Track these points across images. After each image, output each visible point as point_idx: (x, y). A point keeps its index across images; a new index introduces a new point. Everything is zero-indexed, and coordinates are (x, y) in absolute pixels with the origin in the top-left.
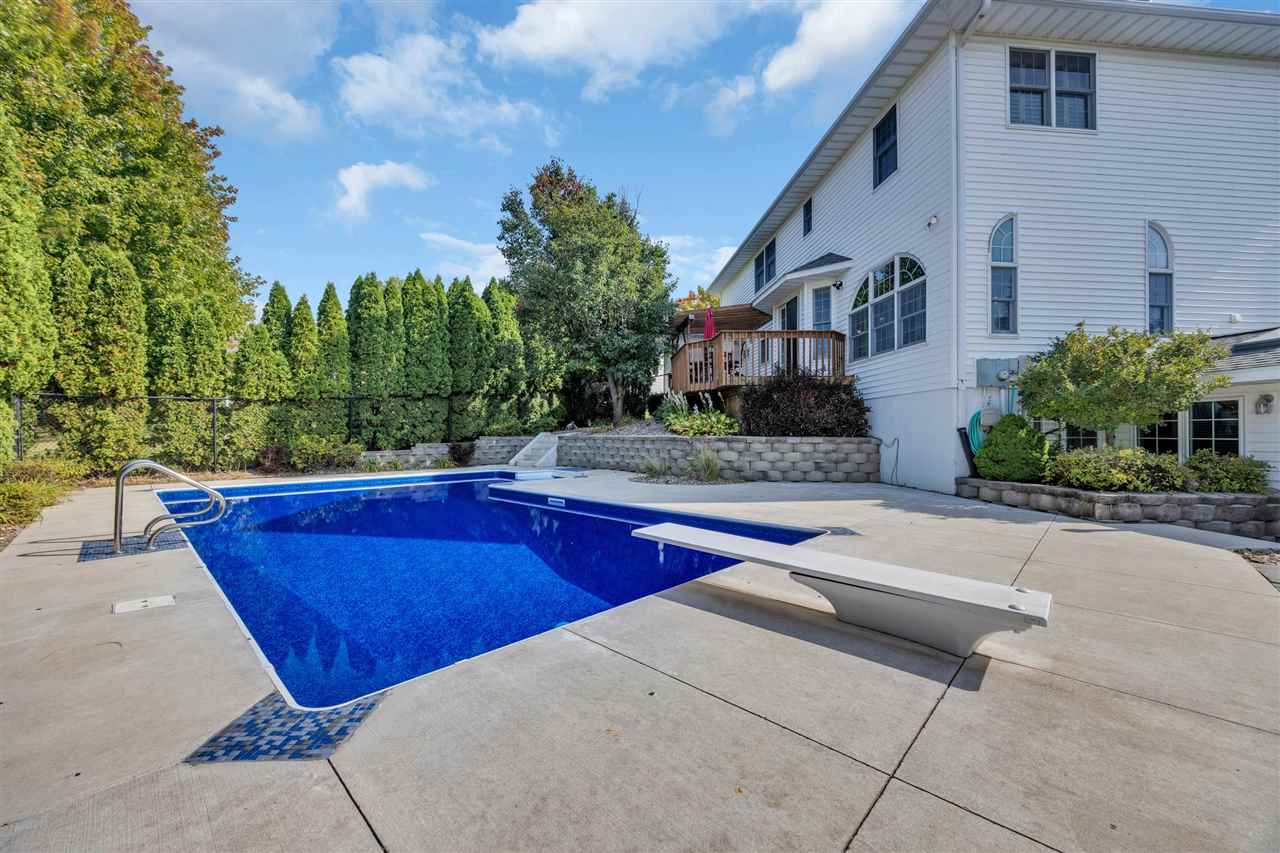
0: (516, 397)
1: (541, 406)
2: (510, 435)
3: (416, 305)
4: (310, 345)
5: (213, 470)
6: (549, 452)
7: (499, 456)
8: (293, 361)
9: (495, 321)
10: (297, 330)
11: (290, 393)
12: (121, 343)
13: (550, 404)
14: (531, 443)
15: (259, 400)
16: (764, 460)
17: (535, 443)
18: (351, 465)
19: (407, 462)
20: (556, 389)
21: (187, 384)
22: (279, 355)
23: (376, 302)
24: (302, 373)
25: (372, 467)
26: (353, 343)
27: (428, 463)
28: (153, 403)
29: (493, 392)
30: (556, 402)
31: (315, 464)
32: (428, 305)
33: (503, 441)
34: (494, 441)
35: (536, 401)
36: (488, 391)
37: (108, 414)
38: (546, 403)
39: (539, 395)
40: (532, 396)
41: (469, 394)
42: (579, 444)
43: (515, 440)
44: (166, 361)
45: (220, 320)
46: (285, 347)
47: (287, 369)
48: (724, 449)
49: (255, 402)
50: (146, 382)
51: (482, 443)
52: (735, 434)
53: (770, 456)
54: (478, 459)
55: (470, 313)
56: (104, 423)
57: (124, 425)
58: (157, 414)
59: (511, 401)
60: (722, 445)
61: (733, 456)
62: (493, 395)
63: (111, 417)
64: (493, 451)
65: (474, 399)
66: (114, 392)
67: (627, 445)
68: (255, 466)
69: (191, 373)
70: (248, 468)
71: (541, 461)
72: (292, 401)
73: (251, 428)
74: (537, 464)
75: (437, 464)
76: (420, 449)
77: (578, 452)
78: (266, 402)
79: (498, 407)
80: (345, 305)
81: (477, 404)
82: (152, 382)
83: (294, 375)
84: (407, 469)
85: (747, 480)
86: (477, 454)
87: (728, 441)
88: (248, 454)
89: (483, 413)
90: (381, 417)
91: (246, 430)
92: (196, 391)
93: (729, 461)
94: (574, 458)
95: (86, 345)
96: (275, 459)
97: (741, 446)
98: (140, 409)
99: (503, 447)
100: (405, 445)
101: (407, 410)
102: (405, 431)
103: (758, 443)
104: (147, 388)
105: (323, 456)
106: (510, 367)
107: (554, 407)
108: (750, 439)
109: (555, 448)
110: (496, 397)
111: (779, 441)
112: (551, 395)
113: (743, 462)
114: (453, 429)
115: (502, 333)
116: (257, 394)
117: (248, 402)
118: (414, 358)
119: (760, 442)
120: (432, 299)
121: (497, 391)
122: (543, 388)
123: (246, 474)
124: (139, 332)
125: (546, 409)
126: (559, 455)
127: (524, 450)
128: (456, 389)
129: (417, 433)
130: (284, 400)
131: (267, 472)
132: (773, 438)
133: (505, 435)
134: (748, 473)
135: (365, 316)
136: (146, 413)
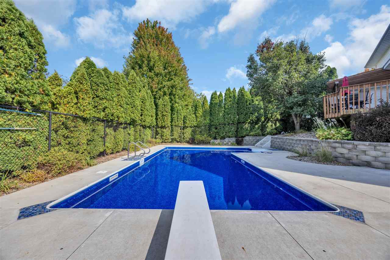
0: (260, 123)
1: (272, 125)
2: (256, 136)
3: (227, 98)
4: (200, 112)
5: (181, 142)
6: (268, 142)
7: (253, 143)
8: (196, 117)
9: (253, 98)
10: (197, 109)
11: (196, 125)
12: (166, 116)
13: (275, 125)
14: (263, 139)
15: (190, 127)
16: (368, 155)
17: (265, 139)
18: (208, 143)
19: (223, 143)
20: (277, 120)
21: (177, 123)
22: (194, 116)
23: (216, 99)
24: (198, 120)
25: (214, 144)
26: (210, 111)
27: (230, 144)
28: (172, 128)
29: (252, 122)
30: (278, 124)
31: (200, 143)
32: (230, 97)
33: (254, 138)
34: (251, 138)
35: (270, 124)
36: (250, 122)
37: (164, 130)
38: (273, 125)
39: (270, 122)
40: (267, 122)
41: (243, 123)
42: (278, 140)
43: (258, 138)
44: (174, 118)
45: (183, 109)
46: (195, 113)
47: (195, 119)
48: (339, 147)
49: (189, 127)
50: (170, 123)
51: (247, 138)
52: (348, 140)
53: (374, 153)
54: (245, 143)
55: (243, 97)
56: (164, 132)
57: (167, 132)
58: (172, 131)
59: (259, 124)
60: (337, 145)
61: (345, 151)
62: (252, 123)
63: (165, 131)
64: (250, 141)
65: (245, 124)
66: (165, 126)
67: (294, 142)
68: (188, 142)
69: (178, 121)
70: (187, 143)
71: (264, 145)
72: (196, 126)
73: (188, 133)
74: (263, 147)
75: (232, 144)
76: (227, 140)
77: (277, 143)
78: (191, 127)
79: (254, 127)
80: (209, 101)
81: (247, 126)
82: (172, 123)
83: (197, 120)
84: (223, 145)
85: (354, 165)
86: (245, 142)
87: (341, 143)
88: (188, 139)
89: (249, 129)
90: (217, 130)
91: (187, 134)
92: (178, 125)
93: (342, 154)
94: (276, 145)
95: (161, 117)
96: (192, 141)
97: (350, 146)
98: (169, 129)
99: (254, 140)
100: (223, 138)
101: (224, 128)
102: (224, 134)
103: (363, 146)
104: (171, 125)
105: (202, 140)
106: (258, 113)
107: (277, 126)
108: (356, 143)
109: (270, 141)
110: (254, 123)
111: (380, 145)
112: (276, 122)
113: (353, 155)
114: (238, 134)
115: (255, 102)
116: (189, 125)
117: (187, 127)
118: (226, 113)
119: (364, 145)
120: (232, 95)
121: (253, 121)
122: (271, 119)
123: (186, 144)
124: (169, 113)
125: (274, 127)
126: (271, 144)
127: (260, 141)
128: (239, 122)
129: (227, 134)
130: (194, 126)
131: (191, 144)
132: (376, 143)
133: (255, 136)
134: (355, 161)
135: (213, 103)
136: (170, 130)
